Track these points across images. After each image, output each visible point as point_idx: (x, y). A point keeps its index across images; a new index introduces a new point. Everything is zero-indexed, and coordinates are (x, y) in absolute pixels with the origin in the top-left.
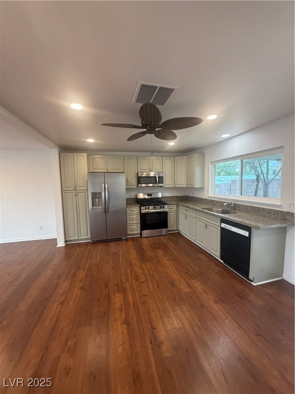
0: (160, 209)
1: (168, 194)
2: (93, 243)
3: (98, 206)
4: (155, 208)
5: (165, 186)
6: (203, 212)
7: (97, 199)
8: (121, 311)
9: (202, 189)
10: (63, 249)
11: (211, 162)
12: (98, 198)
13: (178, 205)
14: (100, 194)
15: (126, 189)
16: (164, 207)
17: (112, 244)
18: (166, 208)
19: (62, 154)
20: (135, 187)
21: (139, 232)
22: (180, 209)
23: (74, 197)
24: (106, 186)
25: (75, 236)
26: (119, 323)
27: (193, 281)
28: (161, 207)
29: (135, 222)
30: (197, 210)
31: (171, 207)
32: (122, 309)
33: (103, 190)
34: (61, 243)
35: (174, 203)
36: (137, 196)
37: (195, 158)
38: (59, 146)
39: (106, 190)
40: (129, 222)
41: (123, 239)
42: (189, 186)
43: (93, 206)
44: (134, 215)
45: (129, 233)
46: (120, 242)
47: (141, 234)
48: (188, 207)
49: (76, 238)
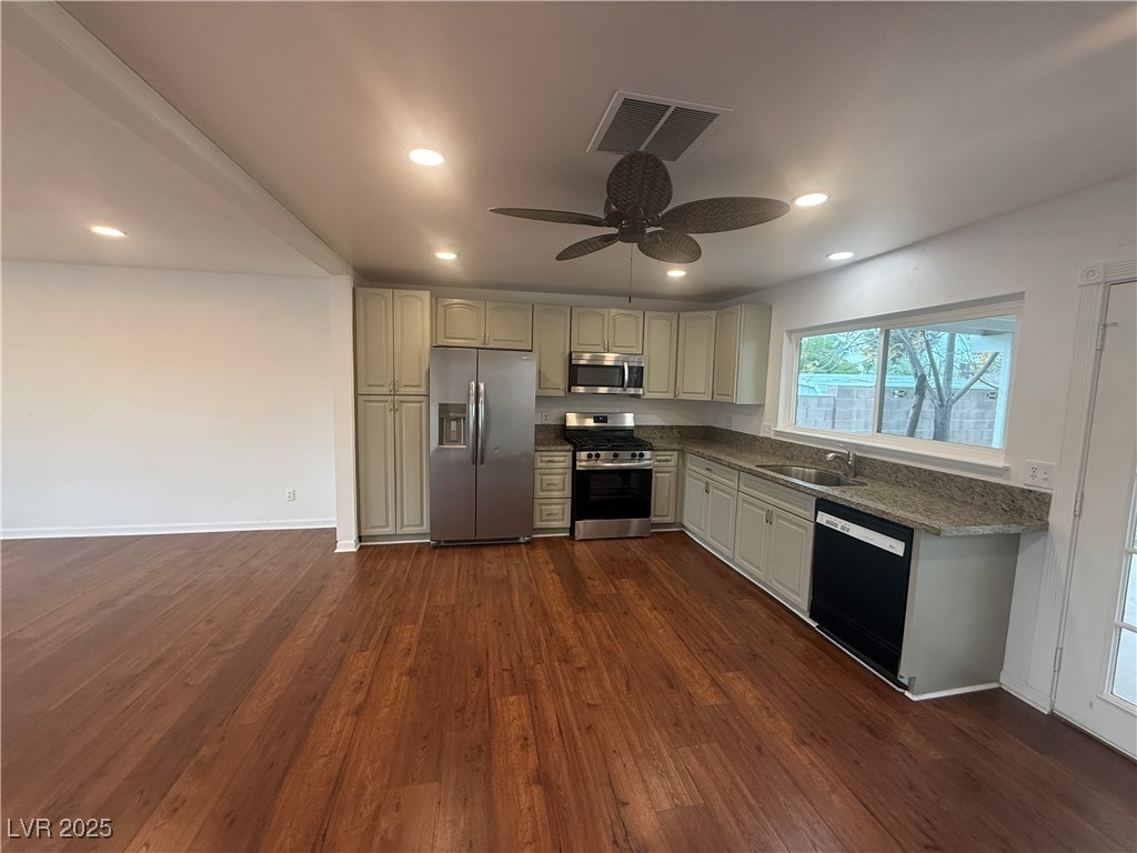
0: (630, 461)
1: (654, 420)
2: (435, 547)
3: (457, 442)
4: (616, 456)
5: (648, 396)
6: (762, 476)
7: (454, 424)
8: (524, 747)
9: (758, 408)
10: (353, 559)
11: (790, 332)
12: (457, 419)
13: (682, 453)
14: (463, 408)
15: (537, 397)
16: (642, 455)
17: (489, 553)
18: (648, 460)
19: (361, 291)
20: (562, 394)
21: (567, 523)
22: (689, 465)
23: (390, 416)
24: (482, 387)
25: (387, 526)
26: (521, 779)
27: (730, 675)
28: (634, 456)
29: (556, 494)
30: (741, 469)
31: (663, 456)
32: (526, 739)
33: (473, 398)
34: (347, 544)
35: (673, 446)
36: (565, 419)
37: (743, 316)
38: (354, 269)
39: (481, 399)
40: (539, 494)
41: (522, 540)
42: (717, 398)
43: (441, 443)
44: (555, 474)
45: (538, 524)
46: (513, 550)
47: (572, 529)
48: (716, 460)
49: (389, 530)
